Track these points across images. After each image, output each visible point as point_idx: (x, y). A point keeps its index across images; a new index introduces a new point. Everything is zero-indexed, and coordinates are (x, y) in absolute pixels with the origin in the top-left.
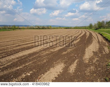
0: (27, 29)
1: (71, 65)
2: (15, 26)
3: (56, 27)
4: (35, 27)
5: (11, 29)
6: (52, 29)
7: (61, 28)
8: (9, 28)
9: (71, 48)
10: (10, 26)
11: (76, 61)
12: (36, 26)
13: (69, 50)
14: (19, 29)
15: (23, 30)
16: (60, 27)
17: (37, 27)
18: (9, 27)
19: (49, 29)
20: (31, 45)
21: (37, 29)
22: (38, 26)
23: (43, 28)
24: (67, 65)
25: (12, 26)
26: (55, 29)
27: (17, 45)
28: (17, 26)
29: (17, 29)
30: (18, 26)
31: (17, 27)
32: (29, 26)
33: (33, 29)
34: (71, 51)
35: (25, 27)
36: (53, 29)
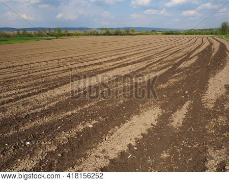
0: (85, 35)
1: (174, 111)
2: (59, 30)
3: (144, 32)
4: (100, 32)
5: (52, 35)
6: (136, 35)
7: (156, 34)
8: (48, 35)
9: (176, 77)
10: (50, 29)
11: (187, 104)
12: (102, 29)
13: (172, 81)
14: (69, 35)
15: (75, 37)
16: (154, 32)
17: (104, 31)
18: (48, 32)
19: (130, 35)
20: (92, 68)
21: (104, 34)
22: (106, 29)
23: (118, 33)
24: (166, 110)
25: (55, 29)
26: (141, 34)
27: (65, 68)
28: (63, 29)
29: (64, 35)
30: (67, 29)
31: (63, 32)
32: (87, 29)
33: (97, 35)
34: (175, 83)
35: (79, 32)
36: (139, 34)
